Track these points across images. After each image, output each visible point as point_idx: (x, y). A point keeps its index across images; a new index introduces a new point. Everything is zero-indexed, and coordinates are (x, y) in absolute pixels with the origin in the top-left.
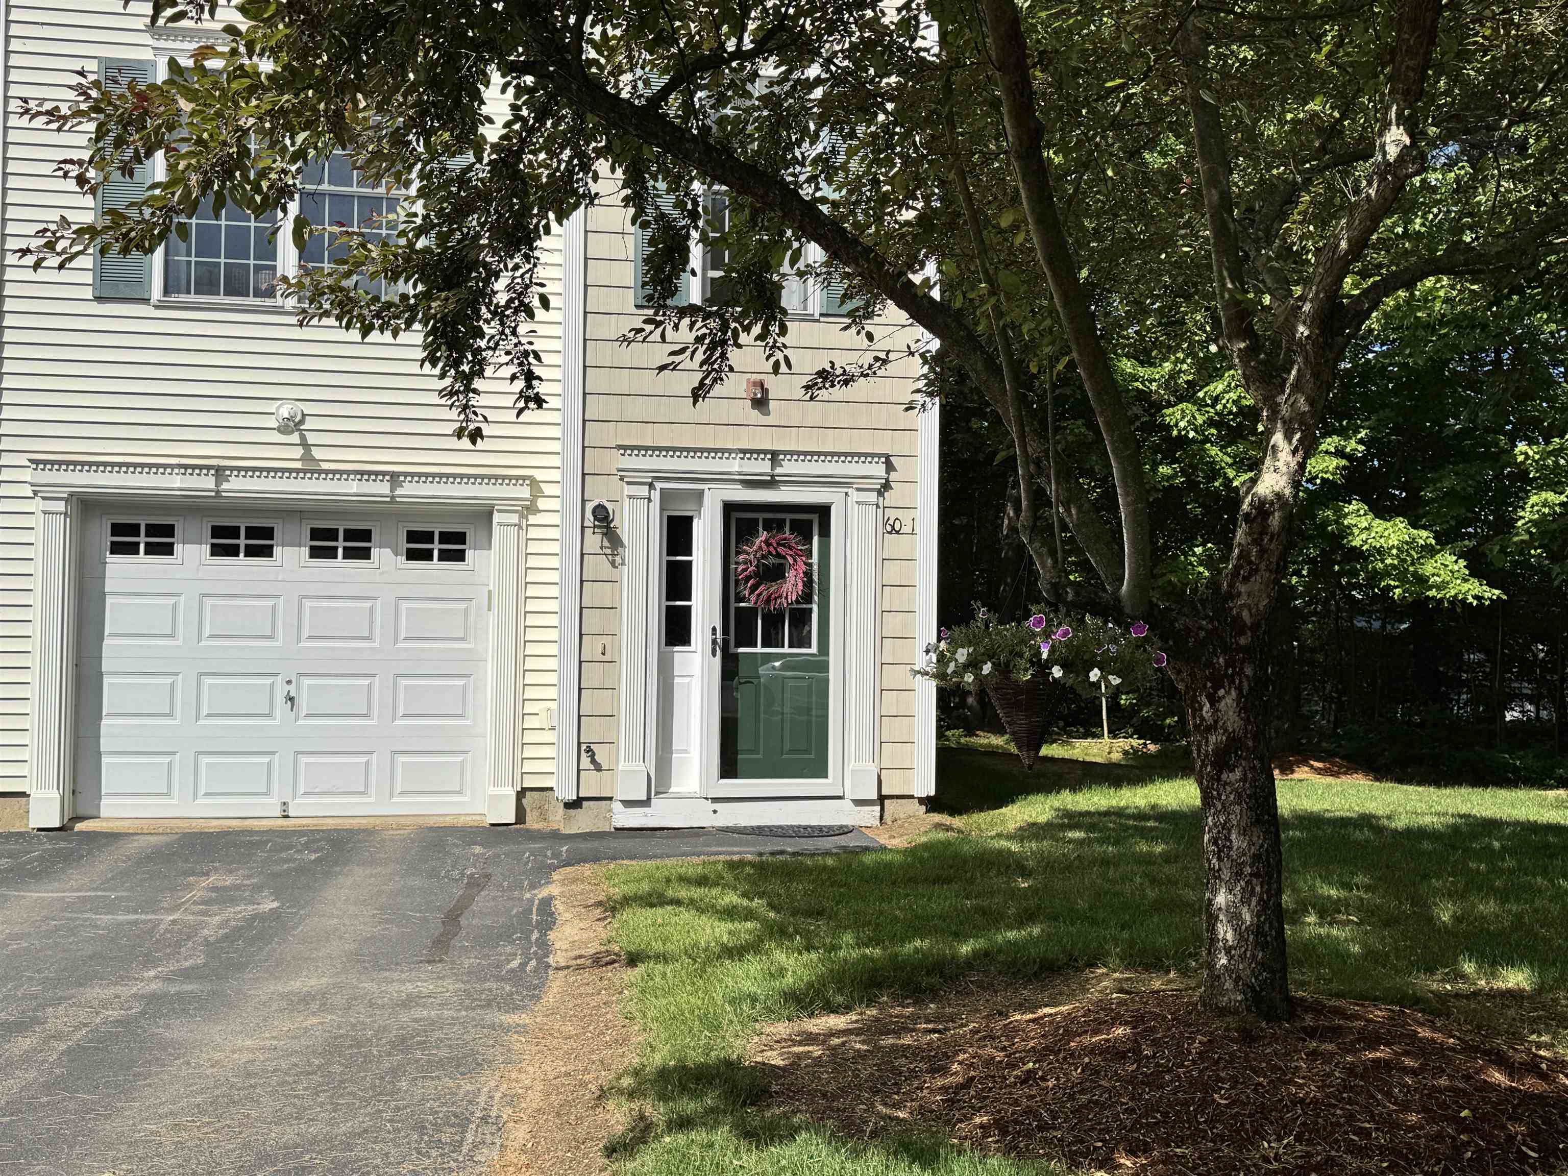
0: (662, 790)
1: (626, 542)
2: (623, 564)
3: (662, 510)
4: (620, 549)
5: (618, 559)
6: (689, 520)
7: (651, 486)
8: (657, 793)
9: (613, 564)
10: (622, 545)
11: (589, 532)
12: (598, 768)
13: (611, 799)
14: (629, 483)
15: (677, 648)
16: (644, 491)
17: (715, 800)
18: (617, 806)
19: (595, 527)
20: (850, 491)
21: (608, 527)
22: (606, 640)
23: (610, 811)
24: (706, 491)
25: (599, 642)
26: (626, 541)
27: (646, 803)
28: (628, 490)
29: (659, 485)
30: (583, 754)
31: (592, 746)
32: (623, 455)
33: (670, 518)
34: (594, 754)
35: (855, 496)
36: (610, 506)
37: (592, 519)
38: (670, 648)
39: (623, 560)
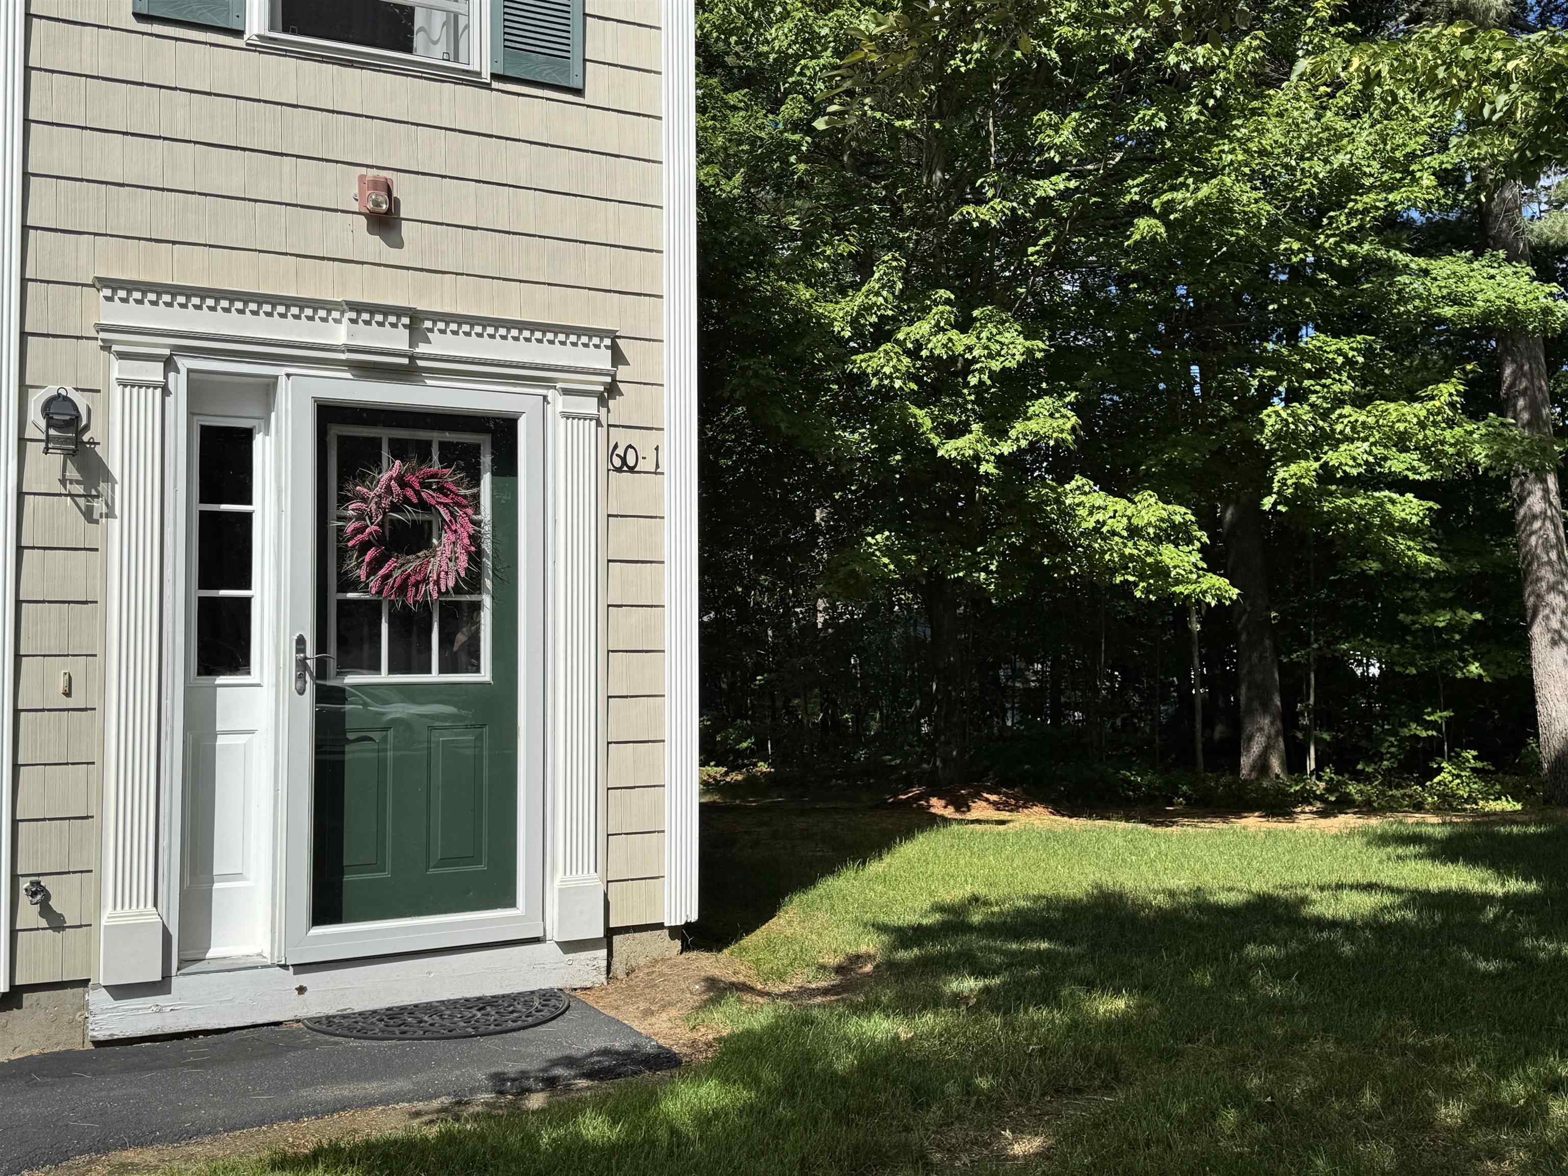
0: (190, 954)
1: (116, 471)
2: (110, 514)
3: (191, 414)
4: (102, 486)
5: (99, 506)
6: (247, 436)
7: (169, 364)
8: (183, 963)
9: (88, 515)
10: (107, 476)
11: (34, 450)
12: (56, 923)
13: (85, 983)
14: (122, 356)
15: (221, 680)
16: (154, 372)
17: (302, 968)
18: (98, 999)
19: (48, 439)
20: (550, 394)
21: (78, 442)
22: (76, 666)
23: (85, 1006)
24: (282, 380)
25: (58, 671)
26: (115, 469)
27: (161, 986)
28: (118, 369)
29: (184, 363)
30: (24, 900)
31: (44, 881)
32: (109, 299)
33: (205, 430)
34: (47, 896)
35: (559, 403)
36: (81, 401)
37: (43, 423)
38: (205, 680)
39: (110, 507)
